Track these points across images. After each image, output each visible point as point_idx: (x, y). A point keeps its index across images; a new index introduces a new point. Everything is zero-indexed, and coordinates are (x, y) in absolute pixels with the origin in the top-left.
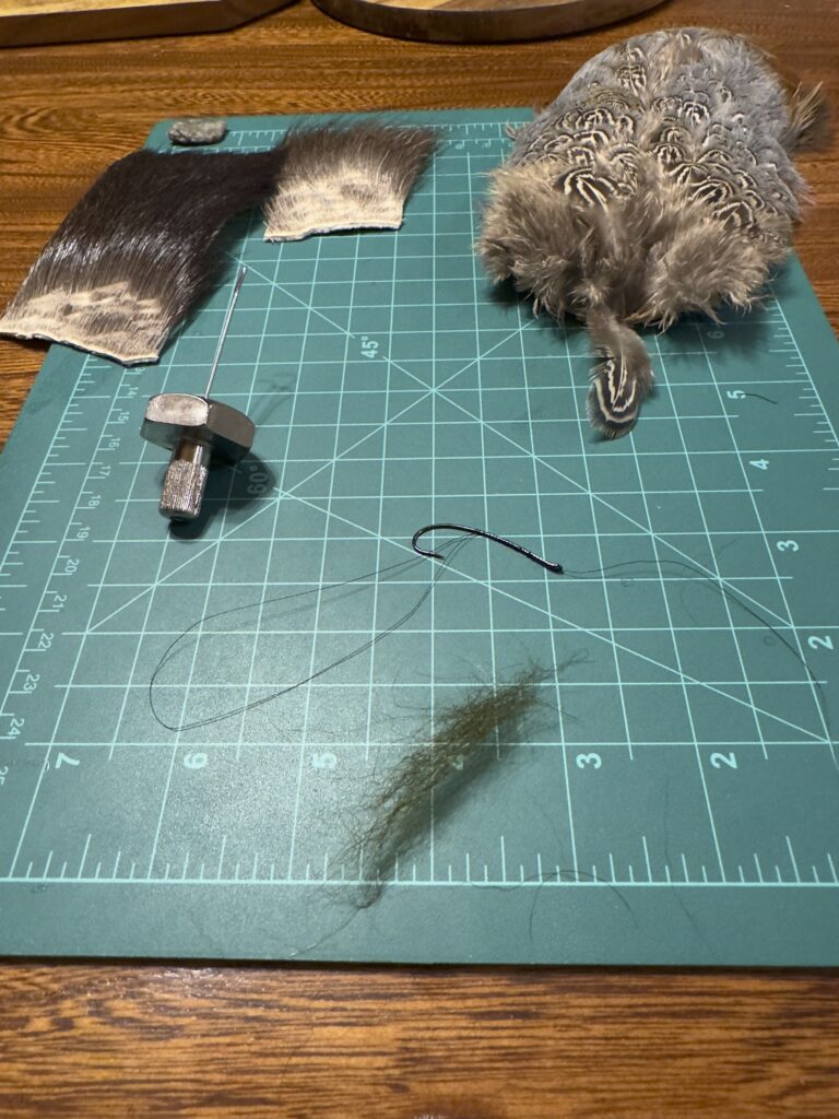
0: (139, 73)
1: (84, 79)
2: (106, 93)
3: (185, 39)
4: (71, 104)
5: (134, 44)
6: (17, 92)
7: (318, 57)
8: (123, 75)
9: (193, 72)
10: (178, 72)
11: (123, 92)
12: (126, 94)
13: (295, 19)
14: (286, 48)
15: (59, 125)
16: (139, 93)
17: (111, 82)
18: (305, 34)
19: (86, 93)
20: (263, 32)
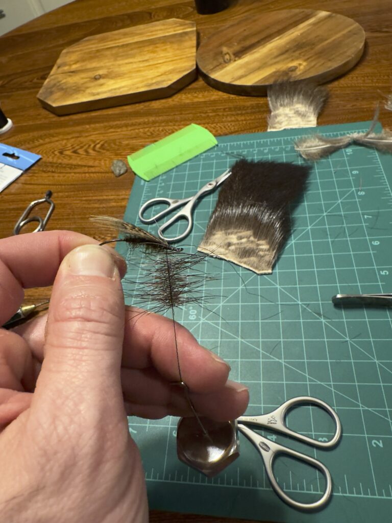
0: (137, 120)
1: (116, 125)
2: (125, 132)
3: (153, 102)
4: (112, 138)
5: (134, 106)
6: (92, 133)
7: (206, 107)
8: (130, 122)
9: (157, 119)
10: (152, 119)
11: (131, 130)
12: (132, 131)
13: (196, 89)
14: (193, 104)
15: (108, 148)
16: (137, 131)
17: (126, 126)
18: (200, 96)
19: (117, 132)
20: (184, 96)
